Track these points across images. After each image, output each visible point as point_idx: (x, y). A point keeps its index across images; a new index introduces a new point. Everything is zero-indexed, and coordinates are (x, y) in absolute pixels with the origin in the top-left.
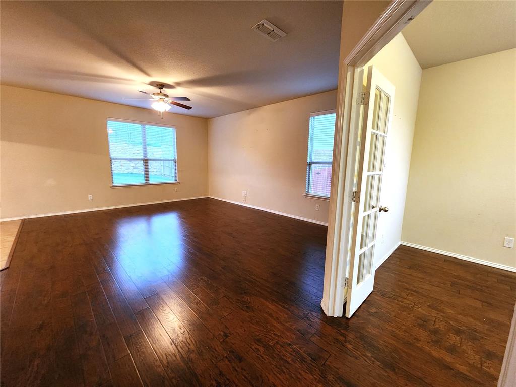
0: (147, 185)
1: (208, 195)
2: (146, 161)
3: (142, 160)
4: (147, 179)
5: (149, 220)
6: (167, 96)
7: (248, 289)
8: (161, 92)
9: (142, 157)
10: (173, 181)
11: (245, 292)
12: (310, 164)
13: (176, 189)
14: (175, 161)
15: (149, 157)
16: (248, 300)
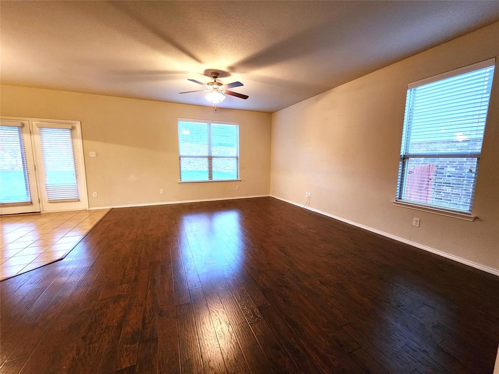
0: (211, 182)
1: (269, 194)
2: (210, 158)
3: (206, 157)
4: (210, 176)
5: (211, 219)
6: (220, 84)
7: (290, 283)
8: (215, 81)
9: (207, 155)
10: (235, 178)
11: (285, 286)
12: (405, 158)
13: (237, 186)
14: (237, 158)
15: (213, 154)
16: (286, 294)
